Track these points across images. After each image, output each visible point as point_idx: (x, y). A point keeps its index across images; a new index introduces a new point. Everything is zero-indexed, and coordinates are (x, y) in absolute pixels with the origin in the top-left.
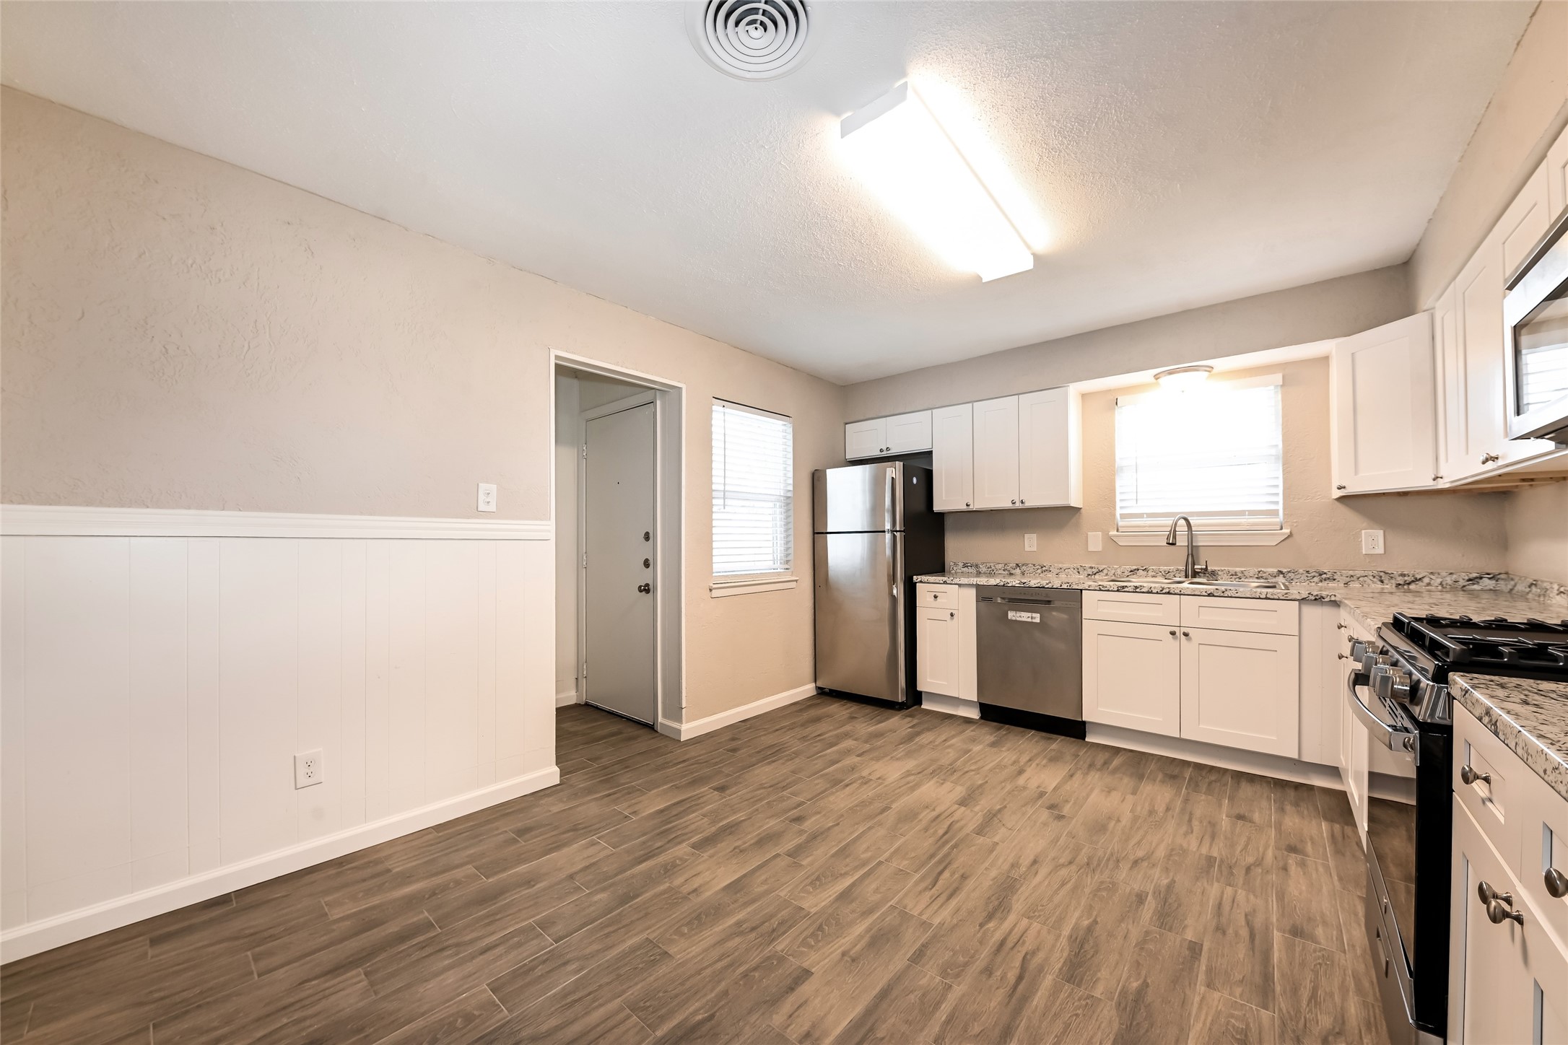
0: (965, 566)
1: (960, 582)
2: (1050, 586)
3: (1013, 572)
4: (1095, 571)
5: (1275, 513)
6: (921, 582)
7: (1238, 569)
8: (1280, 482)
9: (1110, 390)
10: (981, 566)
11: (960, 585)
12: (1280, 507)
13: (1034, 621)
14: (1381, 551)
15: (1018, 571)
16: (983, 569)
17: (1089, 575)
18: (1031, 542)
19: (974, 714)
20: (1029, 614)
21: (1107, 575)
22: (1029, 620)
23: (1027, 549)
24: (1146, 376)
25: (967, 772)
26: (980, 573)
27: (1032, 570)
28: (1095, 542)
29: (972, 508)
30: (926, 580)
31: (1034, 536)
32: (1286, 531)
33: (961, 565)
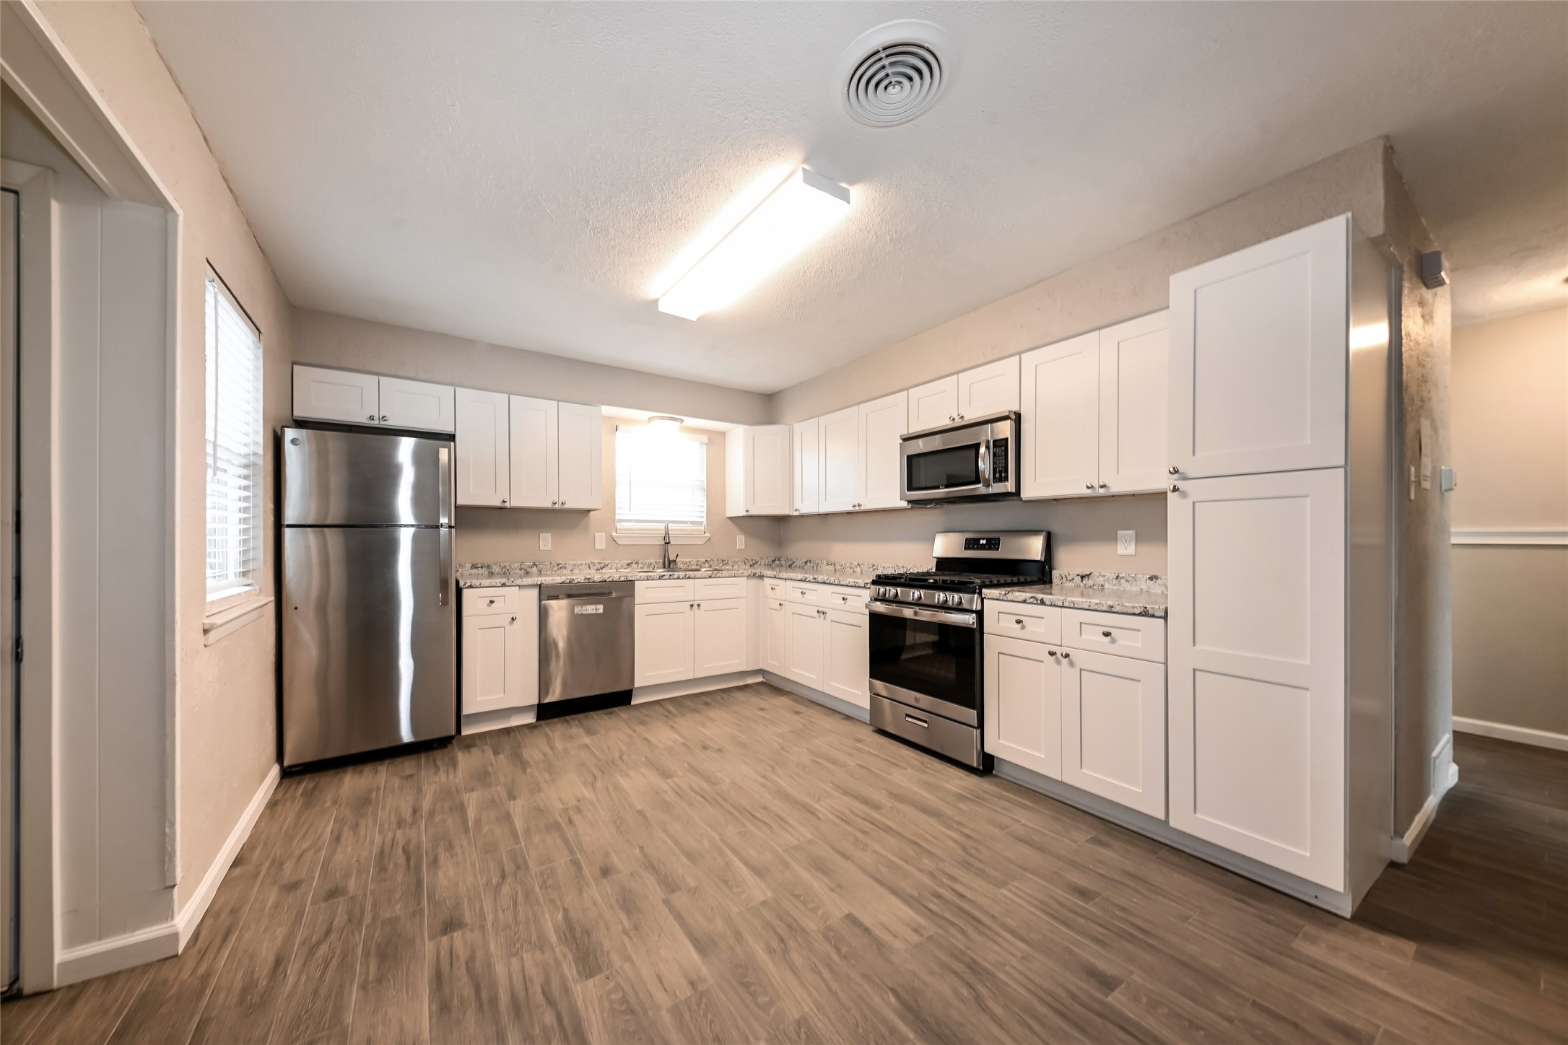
0: (474, 567)
1: (522, 584)
2: (611, 579)
3: (529, 570)
4: (602, 565)
5: (701, 523)
6: (471, 587)
7: (688, 560)
8: (705, 504)
9: (612, 418)
10: (494, 567)
11: (520, 586)
12: (704, 520)
13: (598, 612)
14: (743, 547)
15: (535, 569)
16: (496, 569)
17: (597, 569)
18: (546, 541)
19: (531, 720)
20: (594, 607)
21: (611, 568)
22: (594, 612)
23: (542, 547)
24: (644, 415)
26: (493, 573)
27: (549, 567)
28: (601, 541)
29: (508, 504)
30: (478, 584)
31: (549, 535)
32: (708, 535)
33: (468, 566)
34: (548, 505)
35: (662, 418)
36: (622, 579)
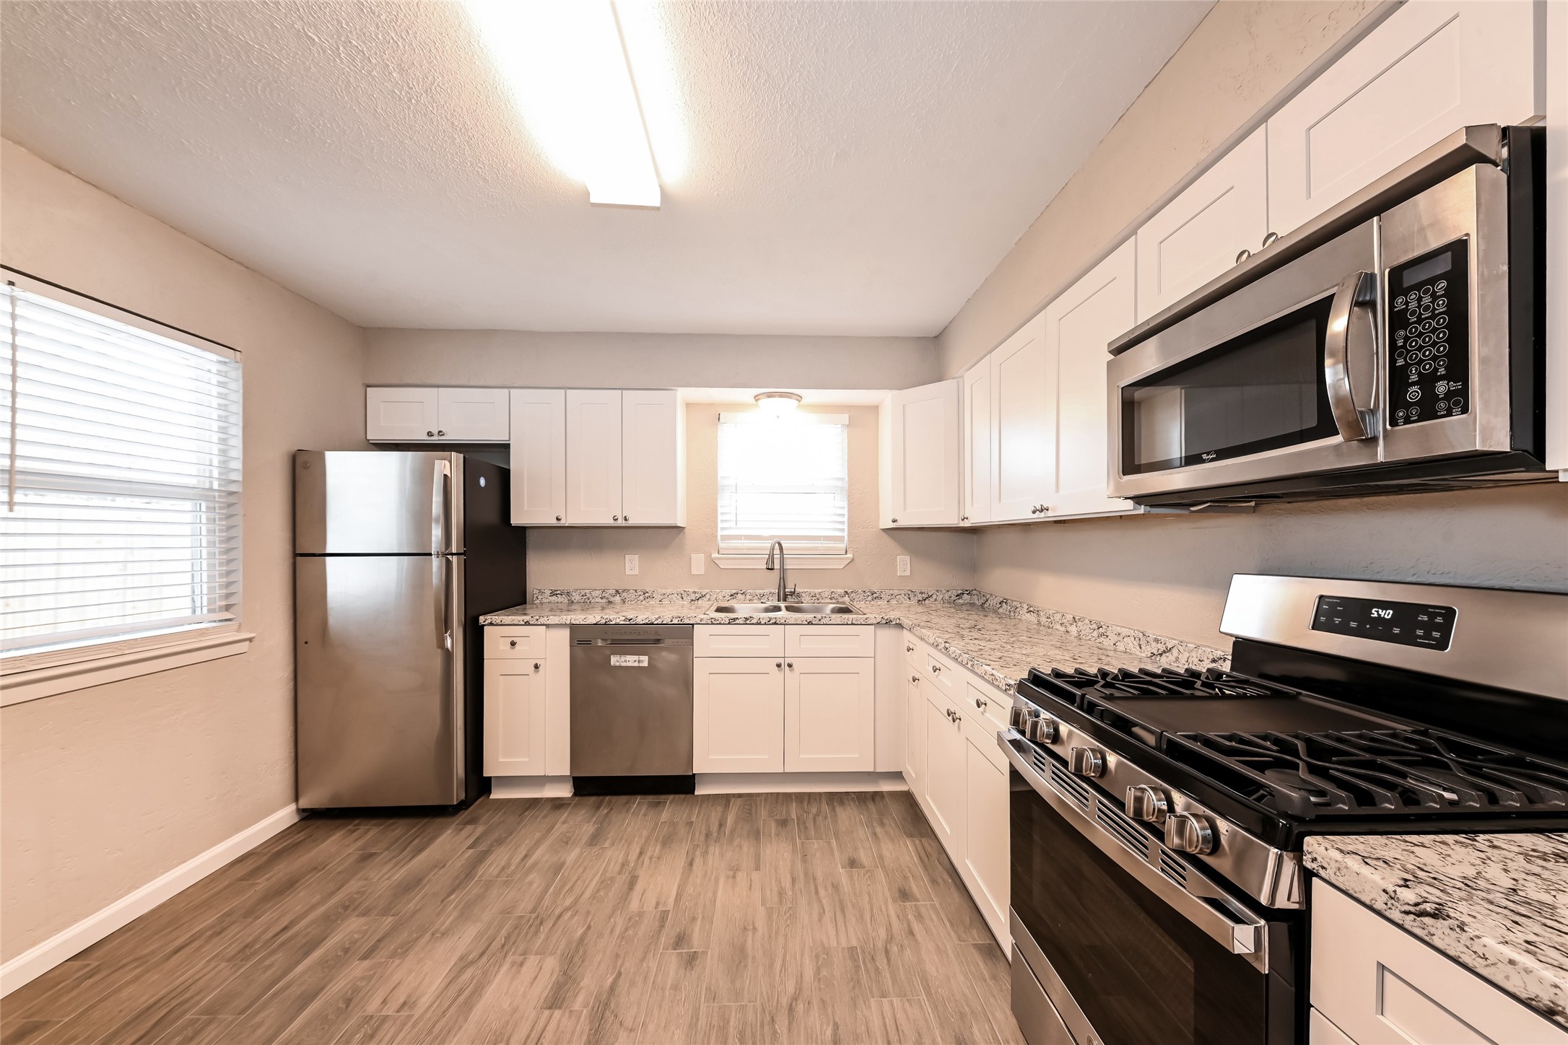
0: (553, 594)
1: (548, 622)
2: (659, 621)
3: (612, 599)
4: (698, 596)
5: (840, 539)
6: (491, 624)
7: (817, 591)
8: (845, 512)
9: (713, 404)
10: (574, 594)
11: (548, 626)
12: (846, 534)
13: (641, 665)
14: (908, 573)
15: (618, 598)
16: (576, 597)
17: (692, 600)
18: (632, 564)
19: (565, 791)
20: (636, 658)
21: (709, 600)
22: (636, 664)
23: (628, 572)
24: (746, 395)
25: (560, 916)
26: (572, 602)
27: (633, 596)
28: (698, 564)
29: (563, 522)
30: (498, 621)
31: (636, 557)
32: (850, 556)
33: (547, 592)
34: (609, 521)
35: (770, 395)
36: (675, 621)
